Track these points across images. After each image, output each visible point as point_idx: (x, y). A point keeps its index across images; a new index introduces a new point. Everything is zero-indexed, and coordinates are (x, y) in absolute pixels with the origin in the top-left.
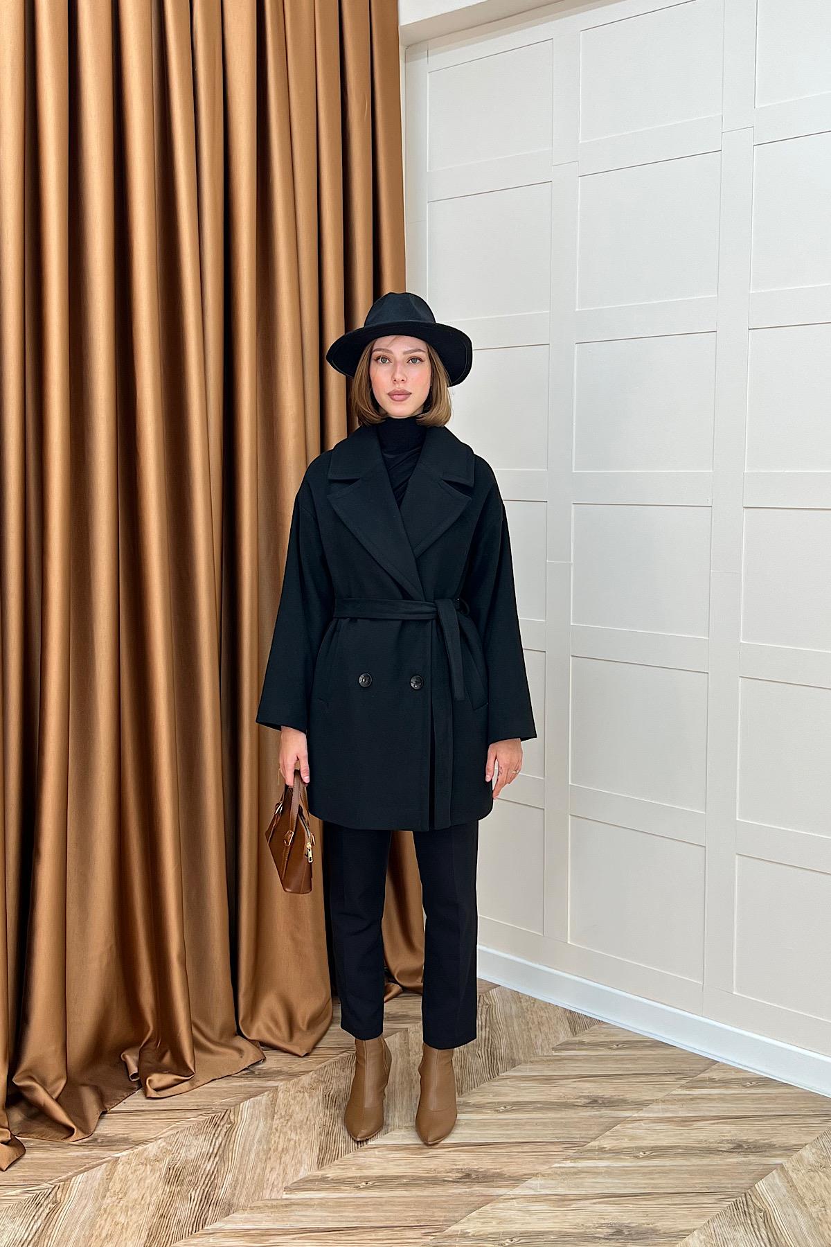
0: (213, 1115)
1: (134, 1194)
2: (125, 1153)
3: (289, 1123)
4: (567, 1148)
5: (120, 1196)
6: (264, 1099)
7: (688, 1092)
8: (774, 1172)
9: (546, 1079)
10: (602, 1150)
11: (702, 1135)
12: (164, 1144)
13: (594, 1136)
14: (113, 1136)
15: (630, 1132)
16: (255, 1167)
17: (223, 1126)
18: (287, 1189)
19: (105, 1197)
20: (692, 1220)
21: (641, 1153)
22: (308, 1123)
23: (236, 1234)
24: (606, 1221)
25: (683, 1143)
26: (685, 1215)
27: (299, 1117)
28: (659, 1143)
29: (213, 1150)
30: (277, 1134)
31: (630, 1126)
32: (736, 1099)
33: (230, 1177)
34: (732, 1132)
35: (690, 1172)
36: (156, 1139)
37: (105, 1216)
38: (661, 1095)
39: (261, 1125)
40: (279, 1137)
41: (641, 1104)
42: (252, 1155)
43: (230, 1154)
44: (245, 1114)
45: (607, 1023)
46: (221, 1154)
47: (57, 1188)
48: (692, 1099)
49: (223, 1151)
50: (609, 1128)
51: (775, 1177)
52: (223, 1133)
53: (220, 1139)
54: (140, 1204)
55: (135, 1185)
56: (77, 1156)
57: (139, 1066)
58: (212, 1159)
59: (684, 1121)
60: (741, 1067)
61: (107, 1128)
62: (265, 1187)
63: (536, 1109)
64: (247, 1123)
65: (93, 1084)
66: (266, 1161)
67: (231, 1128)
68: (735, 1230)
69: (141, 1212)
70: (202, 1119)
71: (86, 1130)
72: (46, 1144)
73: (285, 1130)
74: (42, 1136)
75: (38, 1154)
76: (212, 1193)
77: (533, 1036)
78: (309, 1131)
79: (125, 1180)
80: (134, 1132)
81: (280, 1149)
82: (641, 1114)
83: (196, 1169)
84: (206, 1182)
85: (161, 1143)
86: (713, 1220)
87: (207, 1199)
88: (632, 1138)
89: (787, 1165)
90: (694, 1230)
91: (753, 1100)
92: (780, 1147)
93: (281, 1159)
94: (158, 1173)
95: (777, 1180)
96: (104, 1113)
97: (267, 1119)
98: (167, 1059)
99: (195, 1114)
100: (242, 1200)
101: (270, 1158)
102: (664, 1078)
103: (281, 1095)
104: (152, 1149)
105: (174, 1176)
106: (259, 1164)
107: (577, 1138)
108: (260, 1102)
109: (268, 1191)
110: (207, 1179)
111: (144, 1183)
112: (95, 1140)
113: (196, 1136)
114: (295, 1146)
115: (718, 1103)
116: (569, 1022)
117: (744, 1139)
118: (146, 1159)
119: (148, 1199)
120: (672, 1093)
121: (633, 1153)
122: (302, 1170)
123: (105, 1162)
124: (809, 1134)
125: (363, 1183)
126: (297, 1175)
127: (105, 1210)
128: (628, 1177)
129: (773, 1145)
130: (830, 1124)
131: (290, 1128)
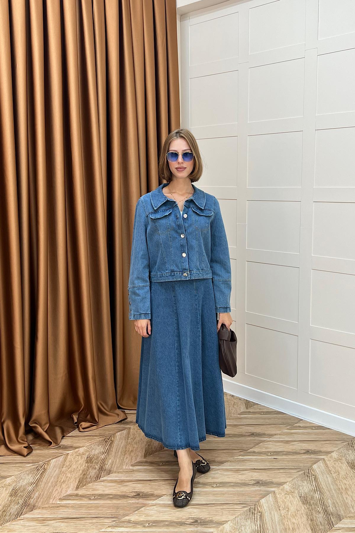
0: (105, 438)
1: (74, 466)
2: (71, 451)
3: (134, 441)
4: (240, 451)
5: (69, 467)
6: (125, 432)
7: (290, 431)
8: (320, 461)
9: (235, 426)
10: (254, 452)
11: (294, 447)
12: (86, 448)
13: (251, 447)
14: (67, 445)
15: (266, 446)
16: (120, 457)
17: (109, 442)
18: (132, 465)
19: (63, 467)
20: (287, 478)
21: (269, 454)
22: (141, 441)
23: (112, 481)
24: (254, 479)
25: (286, 450)
26: (284, 477)
27: (138, 439)
28: (276, 450)
29: (105, 451)
30: (129, 445)
31: (266, 443)
32: (309, 434)
33: (110, 461)
34: (305, 446)
35: (288, 461)
36: (83, 446)
37: (63, 474)
38: (279, 432)
39: (124, 441)
41: (271, 435)
42: (119, 453)
43: (111, 452)
44: (117, 438)
45: (260, 405)
46: (108, 452)
47: (45, 464)
48: (291, 434)
49: (108, 451)
50: (258, 444)
51: (321, 463)
52: (109, 444)
53: (108, 447)
54: (76, 470)
55: (75, 463)
56: (53, 452)
57: (78, 419)
58: (104, 454)
59: (287, 442)
60: (311, 422)
61: (65, 442)
62: (124, 464)
63: (230, 437)
64: (118, 441)
65: (60, 426)
66: (125, 455)
67: (112, 442)
68: (303, 482)
69: (77, 473)
70: (101, 439)
71: (56, 443)
72: (42, 448)
73: (132, 444)
74: (40, 445)
75: (38, 452)
76: (103, 467)
77: (231, 409)
78: (141, 444)
79: (71, 461)
80: (75, 444)
81: (130, 451)
82: (271, 439)
83: (98, 458)
84: (102, 462)
85: (85, 448)
86: (295, 479)
87: (101, 469)
88: (266, 448)
89: (326, 459)
90: (287, 482)
91: (316, 434)
92: (324, 452)
93: (130, 454)
94: (84, 459)
95: (321, 464)
96: (64, 437)
97: (126, 439)
98: (89, 417)
99: (99, 437)
100: (115, 469)
101: (126, 454)
102: (281, 426)
103: (131, 431)
104: (81, 450)
105: (89, 460)
106: (122, 456)
107: (245, 448)
108: (123, 433)
109: (125, 466)
110: (102, 461)
111: (78, 462)
112: (60, 446)
113: (98, 445)
114: (136, 450)
115: (301, 435)
116: (245, 404)
117: (310, 449)
118: (79, 454)
119: (80, 468)
120: (284, 431)
121: (266, 453)
122: (138, 458)
123: (63, 455)
124: (335, 447)
125: (161, 464)
126: (136, 460)
127: (63, 472)
128: (264, 462)
129: (321, 451)
130: (345, 444)
131: (134, 443)
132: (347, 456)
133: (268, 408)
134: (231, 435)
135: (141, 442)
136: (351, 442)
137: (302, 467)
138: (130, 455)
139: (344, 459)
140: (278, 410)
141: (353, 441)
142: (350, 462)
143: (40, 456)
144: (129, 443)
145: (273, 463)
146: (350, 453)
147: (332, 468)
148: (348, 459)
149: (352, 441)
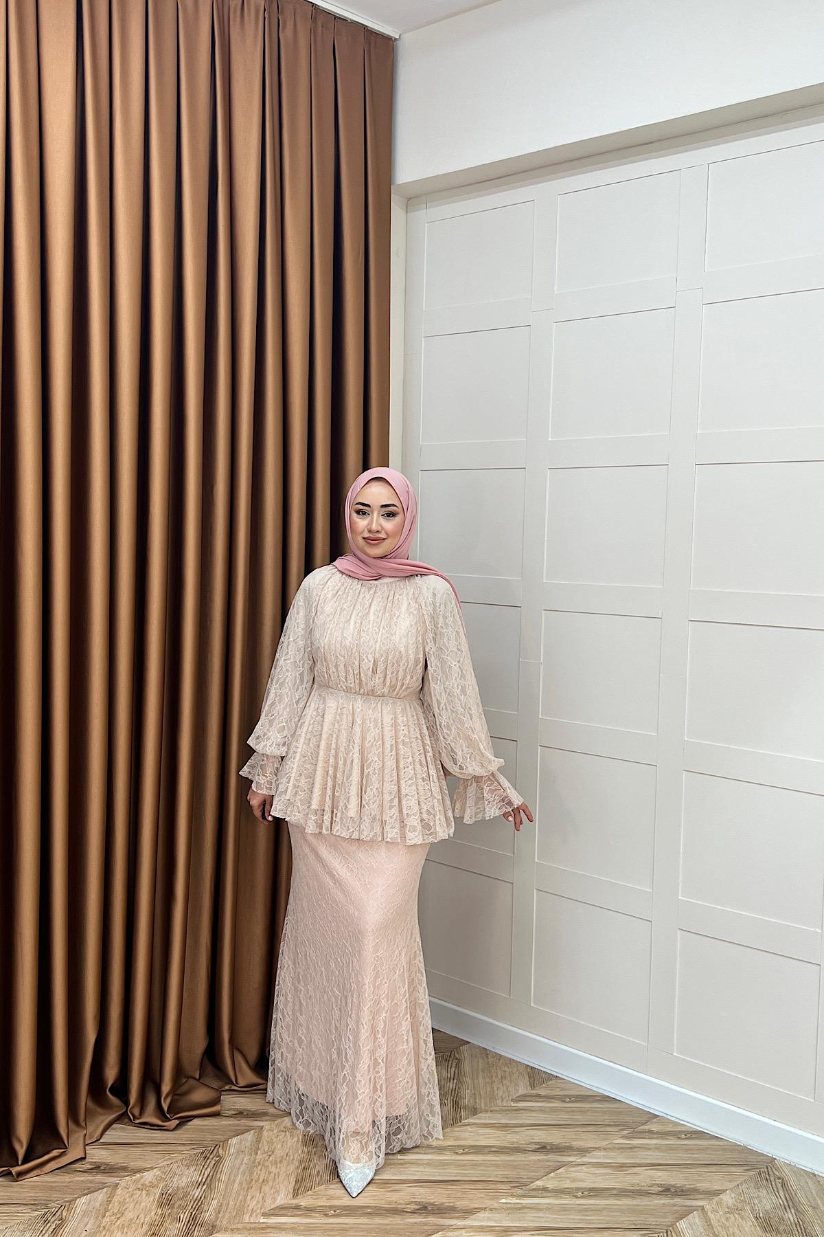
0: (204, 1149)
1: (129, 1215)
2: (124, 1179)
3: (271, 1158)
4: (514, 1187)
5: (118, 1216)
6: (250, 1136)
7: (628, 1142)
8: (695, 1212)
9: (503, 1127)
10: (545, 1189)
11: (636, 1180)
12: (159, 1173)
13: (539, 1177)
14: (114, 1165)
15: (572, 1175)
16: (238, 1194)
17: (212, 1158)
18: (265, 1215)
19: (105, 1216)
21: (580, 1193)
22: (288, 1158)
25: (618, 1185)
27: (279, 1153)
28: (597, 1185)
29: (202, 1179)
30: (260, 1167)
31: (573, 1169)
32: (669, 1149)
33: (215, 1203)
34: (663, 1177)
35: (622, 1211)
36: (152, 1168)
37: (104, 1233)
38: (603, 1144)
39: (246, 1158)
40: (261, 1170)
41: (585, 1151)
42: (236, 1185)
43: (217, 1183)
44: (232, 1150)
45: (563, 1079)
46: (209, 1183)
47: (63, 1208)
48: (631, 1148)
49: (211, 1180)
50: (553, 1170)
51: (695, 1217)
52: (212, 1165)
53: (209, 1170)
54: (134, 1223)
55: (131, 1207)
56: (81, 1181)
58: (200, 1187)
59: (622, 1167)
60: (679, 1121)
62: (245, 1212)
63: (490, 1153)
64: (234, 1156)
66: (248, 1190)
67: (219, 1160)
69: (137, 1229)
70: (194, 1152)
73: (266, 1164)
76: (199, 1216)
77: (495, 1089)
78: (288, 1165)
79: (122, 1203)
80: (132, 1162)
81: (261, 1180)
82: (585, 1160)
83: (186, 1195)
84: (194, 1207)
85: (157, 1172)
87: (193, 1221)
88: (574, 1180)
89: (707, 1207)
91: (687, 1150)
92: (703, 1191)
93: (261, 1188)
94: (153, 1198)
95: (697, 1220)
97: (251, 1154)
99: (188, 1147)
100: (225, 1222)
101: (252, 1188)
102: (609, 1129)
103: (265, 1133)
104: (148, 1177)
105: (166, 1201)
106: (242, 1193)
107: (524, 1179)
108: (246, 1139)
109: (248, 1215)
110: (195, 1204)
111: (140, 1205)
113: (188, 1166)
114: (275, 1178)
115: (654, 1152)
116: (530, 1078)
117: (672, 1183)
118: (142, 1185)
119: (143, 1218)
120: (615, 1142)
121: (572, 1193)
122: (279, 1198)
123: (107, 1187)
124: (730, 1181)
125: (332, 1212)
126: (274, 1203)
127: (104, 1228)
128: (566, 1213)
129: (697, 1190)
130: (752, 1173)
131: (272, 1162)
132: (756, 1202)
133: (582, 1086)
134: (494, 1149)
135: (285, 1159)
136: (766, 1170)
137: (653, 1225)
138: (260, 1190)
139: (748, 1208)
140: (602, 1091)
141: (769, 1168)
142: (761, 1215)
143: (51, 1188)
144: (259, 1163)
145: (587, 1215)
146: (761, 1194)
147: (720, 1229)
148: (757, 1208)
149: (767, 1168)
